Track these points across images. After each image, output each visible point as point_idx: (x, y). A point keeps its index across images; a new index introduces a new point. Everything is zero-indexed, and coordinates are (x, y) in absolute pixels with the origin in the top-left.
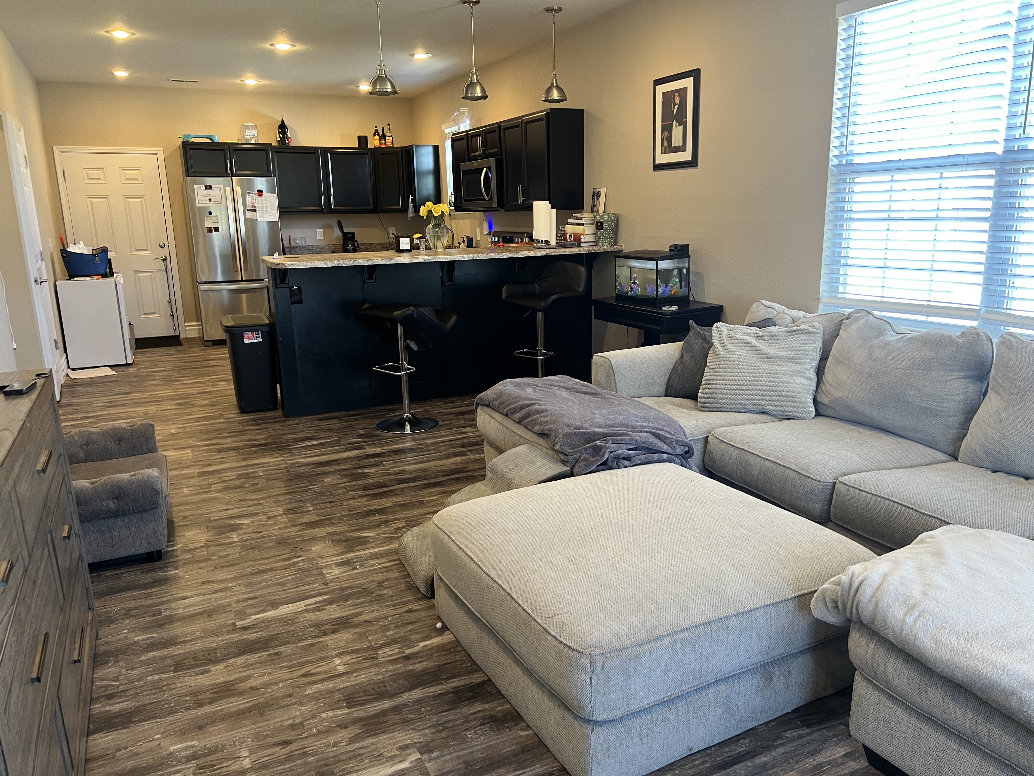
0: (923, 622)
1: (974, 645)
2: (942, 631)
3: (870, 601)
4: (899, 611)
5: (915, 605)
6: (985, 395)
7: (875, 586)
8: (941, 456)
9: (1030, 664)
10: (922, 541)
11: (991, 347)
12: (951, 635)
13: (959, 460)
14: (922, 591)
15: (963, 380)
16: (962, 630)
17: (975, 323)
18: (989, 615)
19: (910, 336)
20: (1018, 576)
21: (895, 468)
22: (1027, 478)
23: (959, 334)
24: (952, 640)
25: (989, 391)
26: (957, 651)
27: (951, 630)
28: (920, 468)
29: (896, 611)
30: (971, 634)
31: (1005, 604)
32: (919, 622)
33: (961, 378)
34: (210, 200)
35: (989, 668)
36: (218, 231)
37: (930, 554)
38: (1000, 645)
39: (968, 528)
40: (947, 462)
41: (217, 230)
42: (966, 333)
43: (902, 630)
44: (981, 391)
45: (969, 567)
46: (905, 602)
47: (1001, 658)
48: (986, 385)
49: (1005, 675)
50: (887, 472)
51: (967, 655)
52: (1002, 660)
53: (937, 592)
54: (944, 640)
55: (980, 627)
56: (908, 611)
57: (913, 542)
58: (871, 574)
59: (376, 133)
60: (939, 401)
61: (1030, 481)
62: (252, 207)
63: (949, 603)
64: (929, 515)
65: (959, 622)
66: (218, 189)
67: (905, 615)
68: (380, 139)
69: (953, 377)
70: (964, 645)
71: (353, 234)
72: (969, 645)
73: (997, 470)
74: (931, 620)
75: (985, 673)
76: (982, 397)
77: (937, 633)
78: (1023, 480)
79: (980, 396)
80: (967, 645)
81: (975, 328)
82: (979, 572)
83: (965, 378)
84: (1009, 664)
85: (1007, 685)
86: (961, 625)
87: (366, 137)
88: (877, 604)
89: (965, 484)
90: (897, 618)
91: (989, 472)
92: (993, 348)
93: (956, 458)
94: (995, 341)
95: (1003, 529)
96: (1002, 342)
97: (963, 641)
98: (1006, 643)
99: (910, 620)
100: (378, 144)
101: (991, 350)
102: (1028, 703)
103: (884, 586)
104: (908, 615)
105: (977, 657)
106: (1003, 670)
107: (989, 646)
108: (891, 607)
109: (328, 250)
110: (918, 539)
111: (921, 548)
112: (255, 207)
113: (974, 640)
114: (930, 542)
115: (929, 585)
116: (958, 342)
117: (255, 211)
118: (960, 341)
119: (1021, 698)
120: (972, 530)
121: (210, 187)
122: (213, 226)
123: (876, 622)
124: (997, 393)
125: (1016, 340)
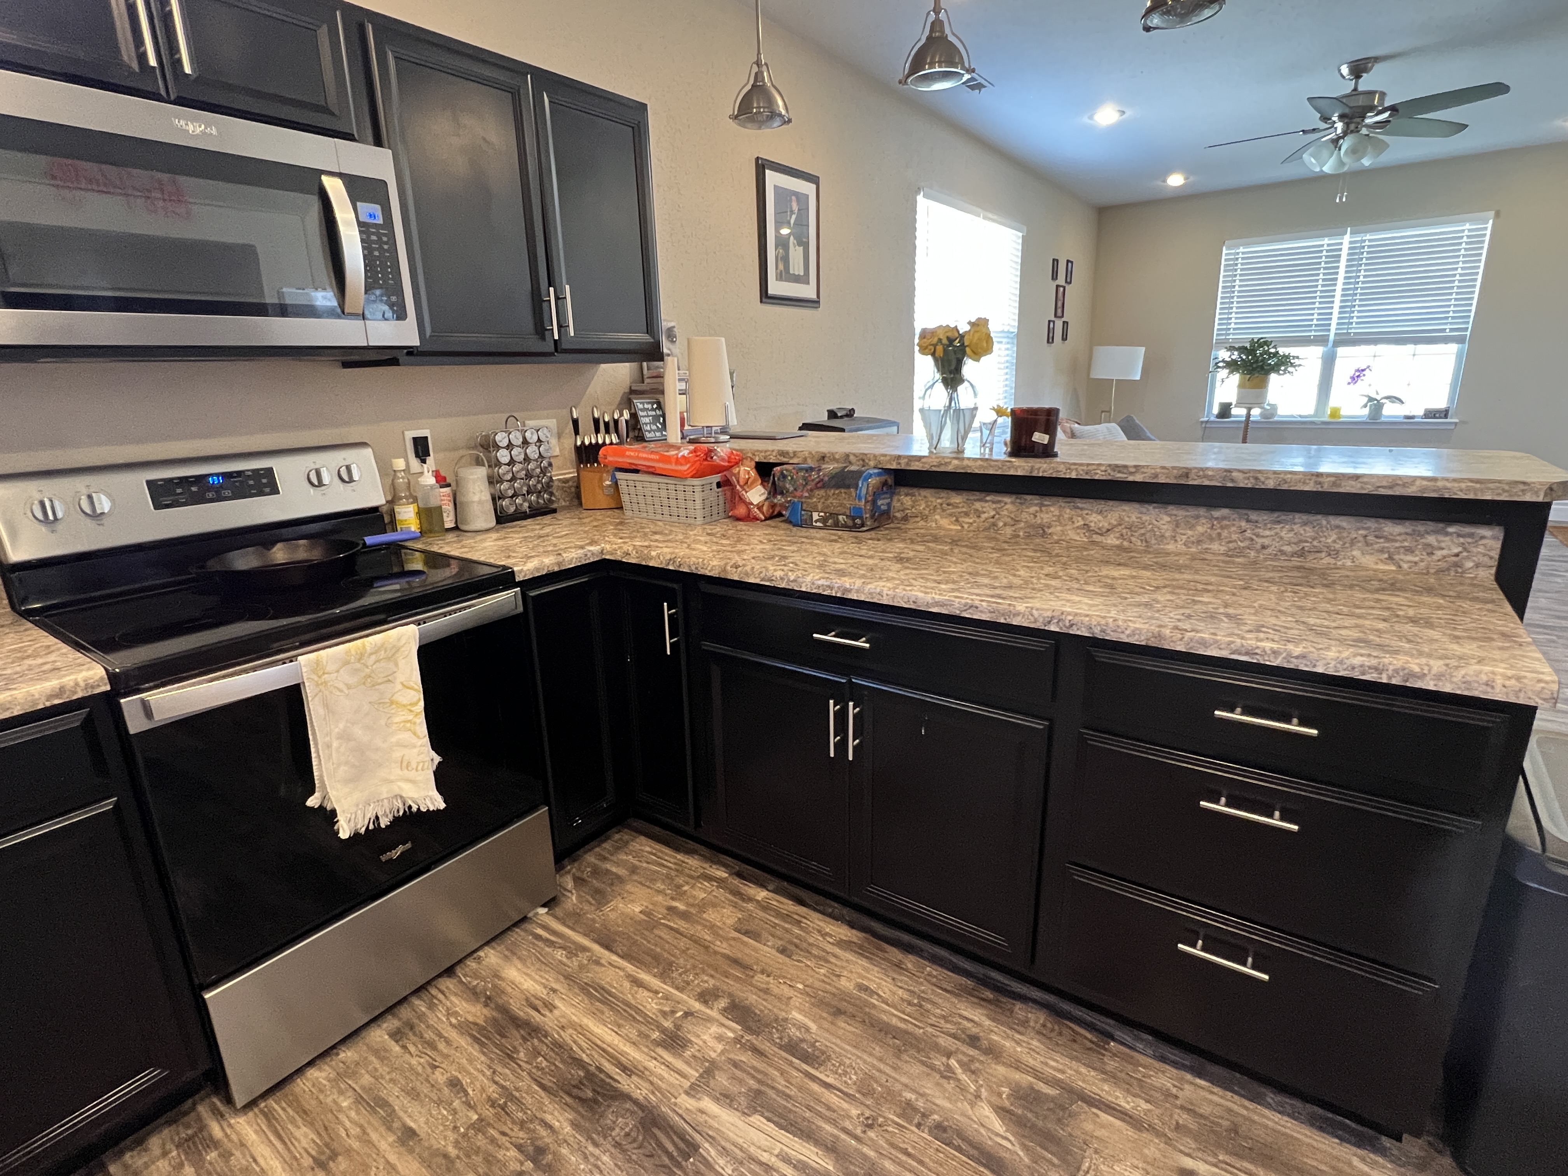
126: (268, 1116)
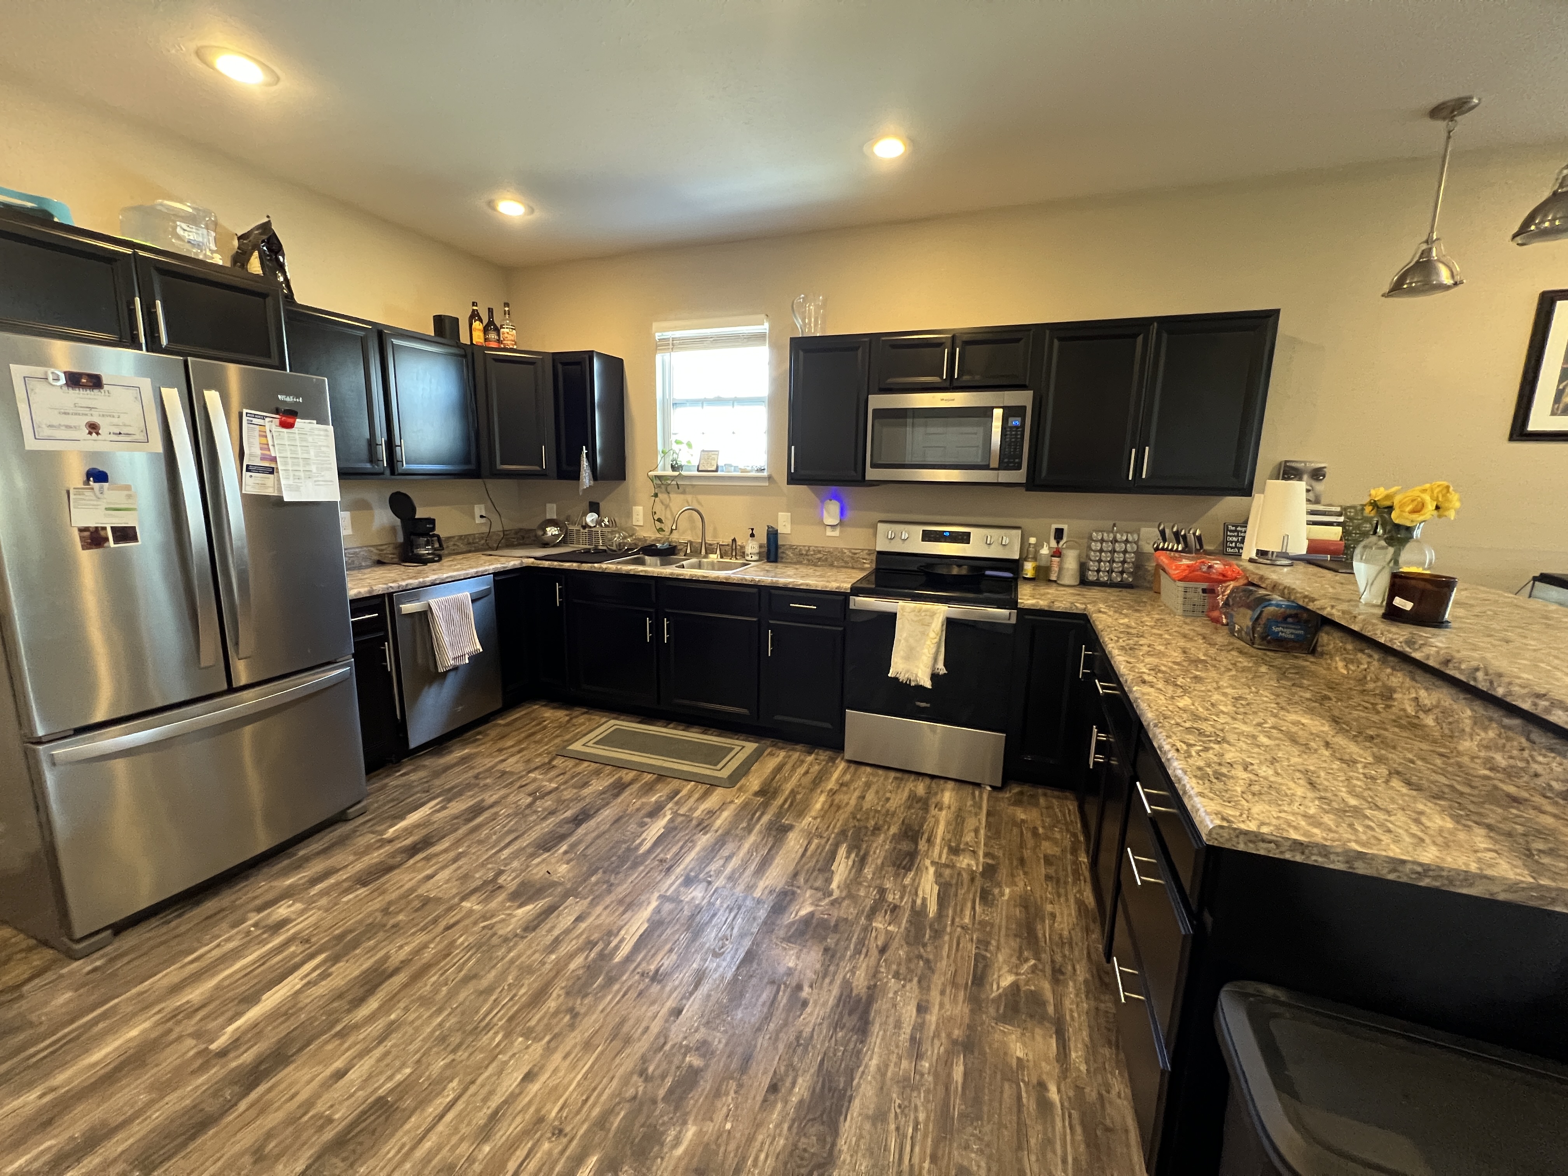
34: (93, 428)
36: (134, 538)
41: (125, 534)
59: (475, 316)
62: (262, 459)
66: (132, 393)
68: (486, 330)
71: (432, 521)
87: (456, 321)
100: (482, 340)
109: (365, 559)
112: (274, 459)
117: (271, 471)
121: (96, 382)
122: (108, 521)
126: (849, 767)
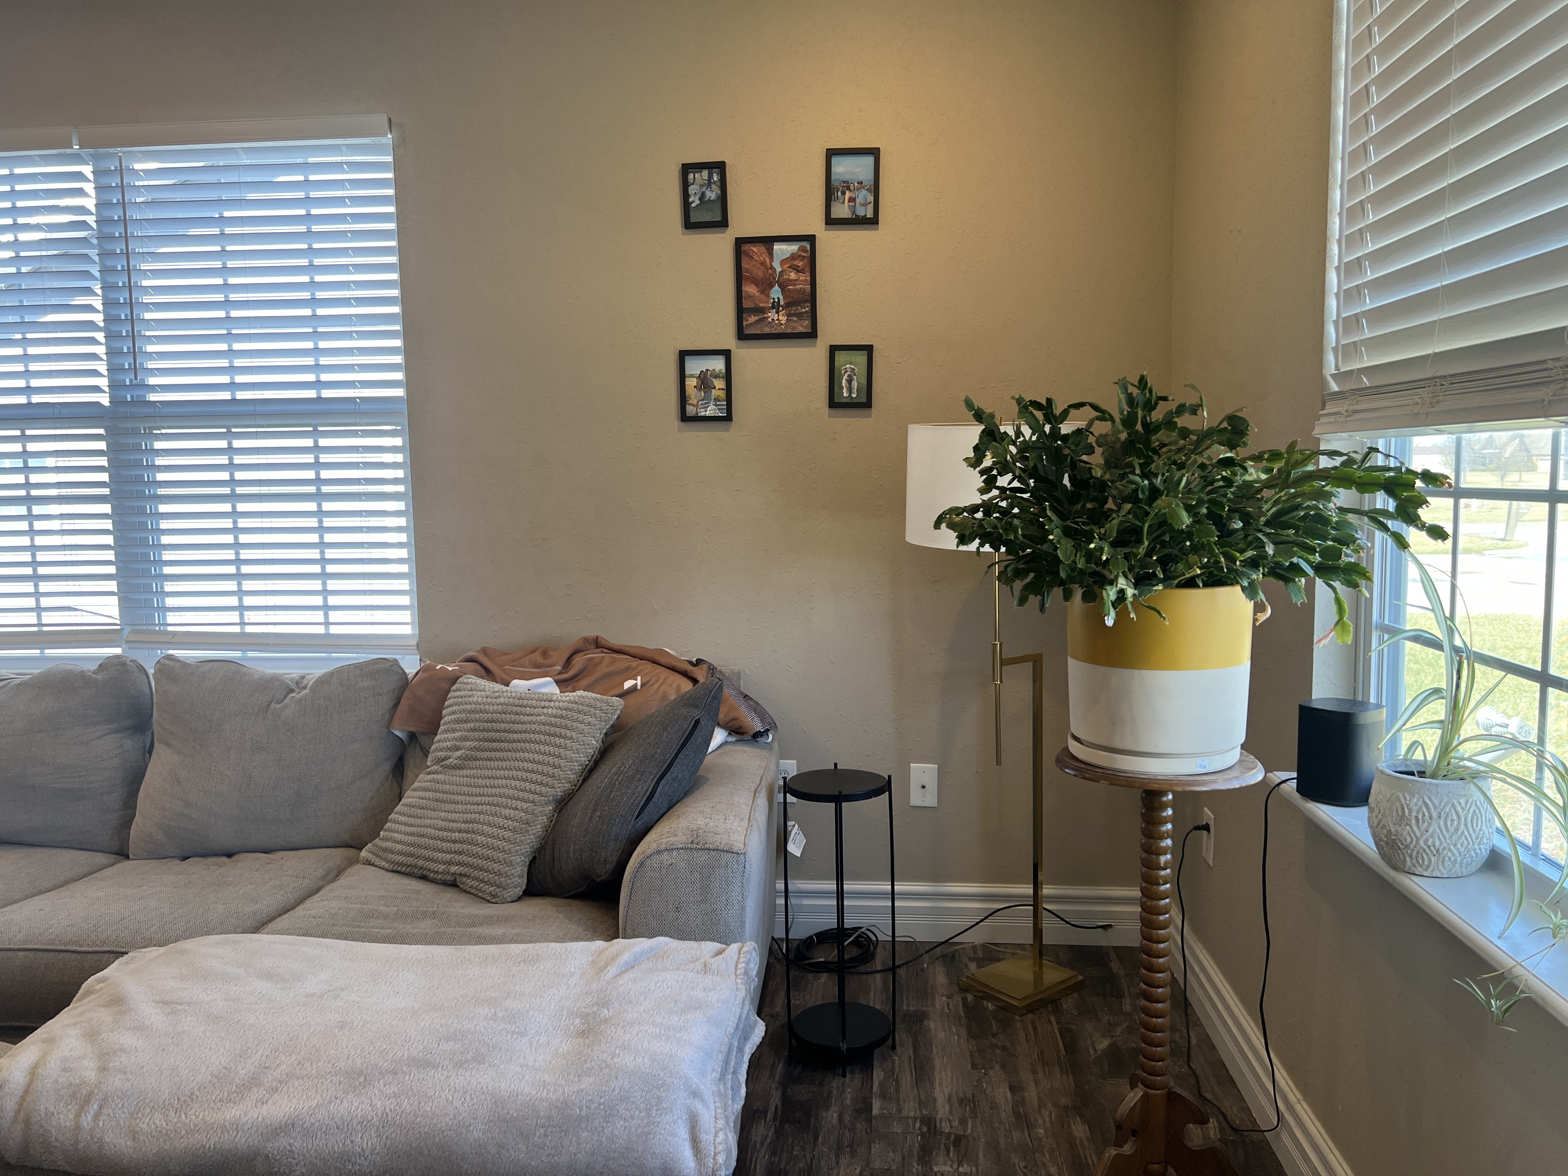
0: (109, 1115)
1: (189, 1113)
2: (140, 1115)
3: (15, 1120)
4: (67, 1116)
5: (90, 1095)
6: (150, 752)
7: (20, 1092)
8: (101, 858)
9: (270, 1102)
10: (88, 993)
11: (146, 680)
12: (154, 1114)
13: (131, 856)
14: (99, 1067)
15: (113, 736)
16: (169, 1099)
17: (118, 651)
18: (204, 1059)
19: (18, 681)
20: (236, 988)
21: (27, 897)
22: (230, 856)
23: (96, 667)
24: (157, 1122)
25: (156, 744)
26: (167, 1134)
27: (153, 1107)
28: (70, 886)
29: (62, 1117)
30: (183, 1099)
31: (223, 1034)
32: (102, 1118)
33: (112, 733)
35: (217, 1135)
37: (103, 1006)
38: (226, 1094)
39: (158, 948)
40: (114, 864)
42: (107, 664)
43: (77, 1142)
44: (144, 747)
45: (165, 1003)
46: (73, 1096)
47: (232, 1113)
48: (150, 737)
49: (240, 1134)
50: (15, 906)
51: (183, 1132)
52: (232, 1115)
53: (122, 1059)
54: (145, 1126)
55: (195, 1081)
56: (82, 1108)
57: (75, 999)
58: (10, 1075)
60: (83, 774)
61: (234, 858)
63: (143, 1067)
64: (96, 952)
65: (162, 1090)
67: (78, 1116)
69: (99, 734)
70: (175, 1120)
72: (183, 1116)
73: (187, 855)
74: (120, 1105)
75: (212, 1146)
76: (148, 755)
77: (133, 1121)
78: (225, 859)
79: (144, 754)
80: (180, 1117)
81: (117, 657)
82: (181, 1004)
83: (117, 731)
84: (242, 1116)
85: (245, 1148)
86: (167, 1092)
88: (27, 1122)
89: (145, 888)
90: (66, 1126)
91: (178, 862)
92: (149, 681)
93: (123, 854)
94: (151, 671)
95: (208, 933)
96: (160, 670)
97: (173, 1114)
98: (234, 1088)
99: (87, 1120)
101: (147, 685)
102: (278, 1158)
103: (34, 1086)
104: (83, 1115)
105: (197, 1128)
106: (237, 1129)
107: (212, 1104)
108: (53, 1114)
110: (80, 992)
111: (89, 1002)
113: (188, 1105)
114: (101, 989)
115: (107, 1054)
116: (96, 680)
118: (99, 677)
119: (267, 1156)
120: (162, 950)
123: (32, 1151)
124: (168, 744)
125: (179, 664)
